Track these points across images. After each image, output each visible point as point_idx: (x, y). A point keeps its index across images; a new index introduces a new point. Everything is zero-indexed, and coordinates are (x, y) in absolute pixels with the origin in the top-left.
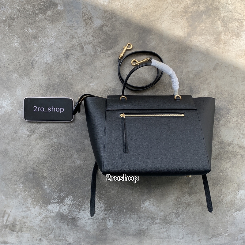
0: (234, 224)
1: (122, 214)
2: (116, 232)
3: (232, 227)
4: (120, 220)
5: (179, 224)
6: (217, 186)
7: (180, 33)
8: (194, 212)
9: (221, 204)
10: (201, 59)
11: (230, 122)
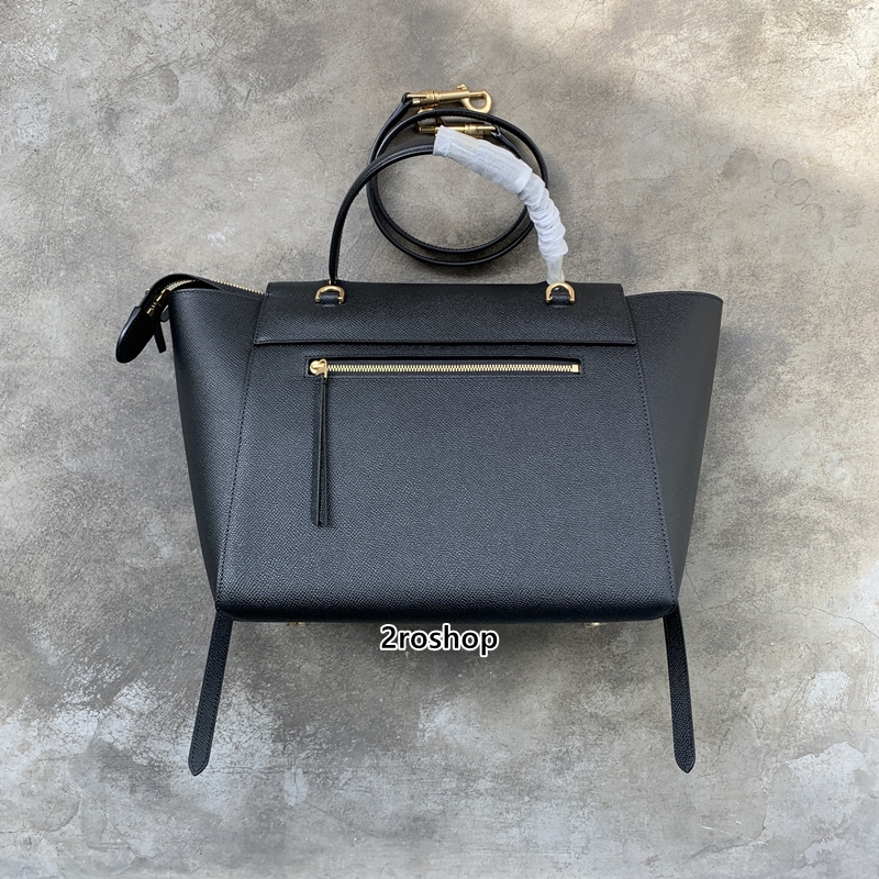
0: (794, 802)
1: (344, 755)
2: (321, 823)
3: (784, 814)
4: (337, 779)
5: (570, 799)
6: (725, 656)
7: (584, 17)
8: (631, 753)
9: (743, 724)
10: (672, 129)
11: (787, 396)
